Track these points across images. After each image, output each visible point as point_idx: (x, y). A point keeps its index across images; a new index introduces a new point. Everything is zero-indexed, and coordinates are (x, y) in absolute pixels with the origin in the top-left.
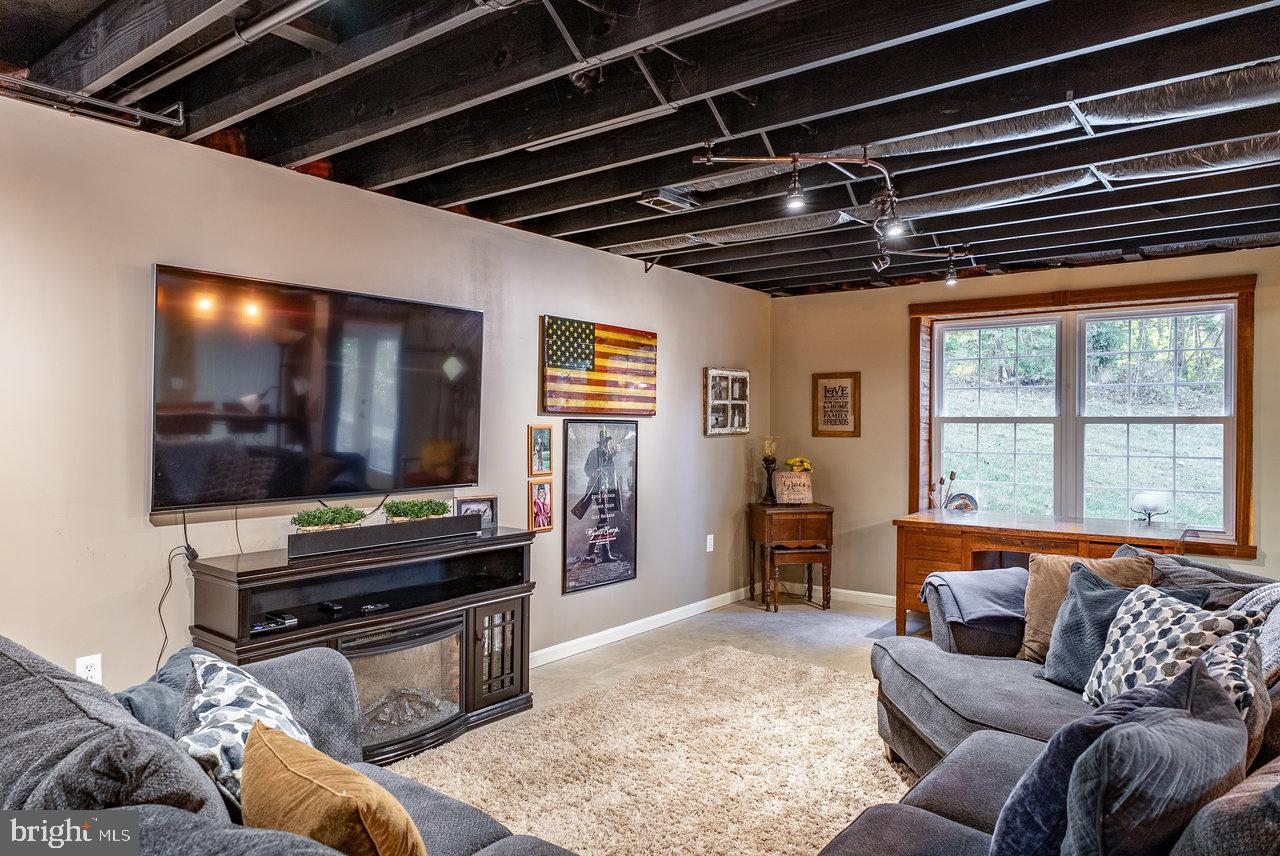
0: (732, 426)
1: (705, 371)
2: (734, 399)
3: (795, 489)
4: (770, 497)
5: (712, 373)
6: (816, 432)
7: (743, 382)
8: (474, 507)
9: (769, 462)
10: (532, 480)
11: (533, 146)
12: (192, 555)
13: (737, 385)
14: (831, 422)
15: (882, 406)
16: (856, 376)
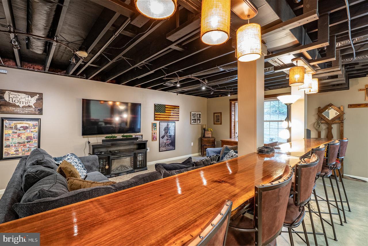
0: (197, 122)
1: (191, 112)
2: (197, 117)
3: (208, 134)
4: (204, 136)
5: (192, 113)
6: (214, 124)
7: (200, 115)
8: (139, 136)
9: (204, 129)
10: (153, 132)
11: (139, 77)
12: (89, 143)
13: (198, 115)
14: (217, 122)
15: (225, 119)
16: (221, 113)
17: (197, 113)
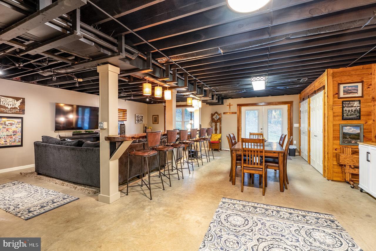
0: (140, 122)
2: (140, 119)
5: (136, 115)
6: (153, 123)
7: (142, 116)
9: (146, 127)
12: (60, 136)
13: (141, 117)
14: (155, 122)
15: (161, 119)
16: (158, 115)
17: (140, 115)
